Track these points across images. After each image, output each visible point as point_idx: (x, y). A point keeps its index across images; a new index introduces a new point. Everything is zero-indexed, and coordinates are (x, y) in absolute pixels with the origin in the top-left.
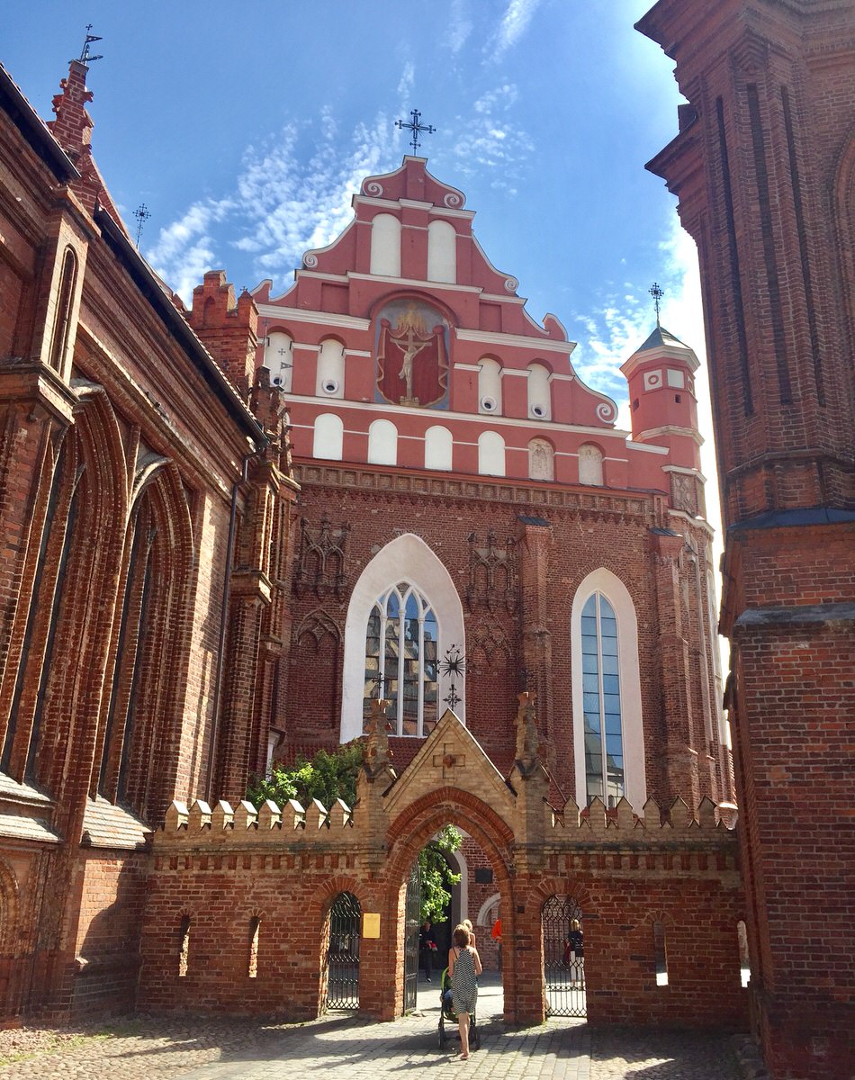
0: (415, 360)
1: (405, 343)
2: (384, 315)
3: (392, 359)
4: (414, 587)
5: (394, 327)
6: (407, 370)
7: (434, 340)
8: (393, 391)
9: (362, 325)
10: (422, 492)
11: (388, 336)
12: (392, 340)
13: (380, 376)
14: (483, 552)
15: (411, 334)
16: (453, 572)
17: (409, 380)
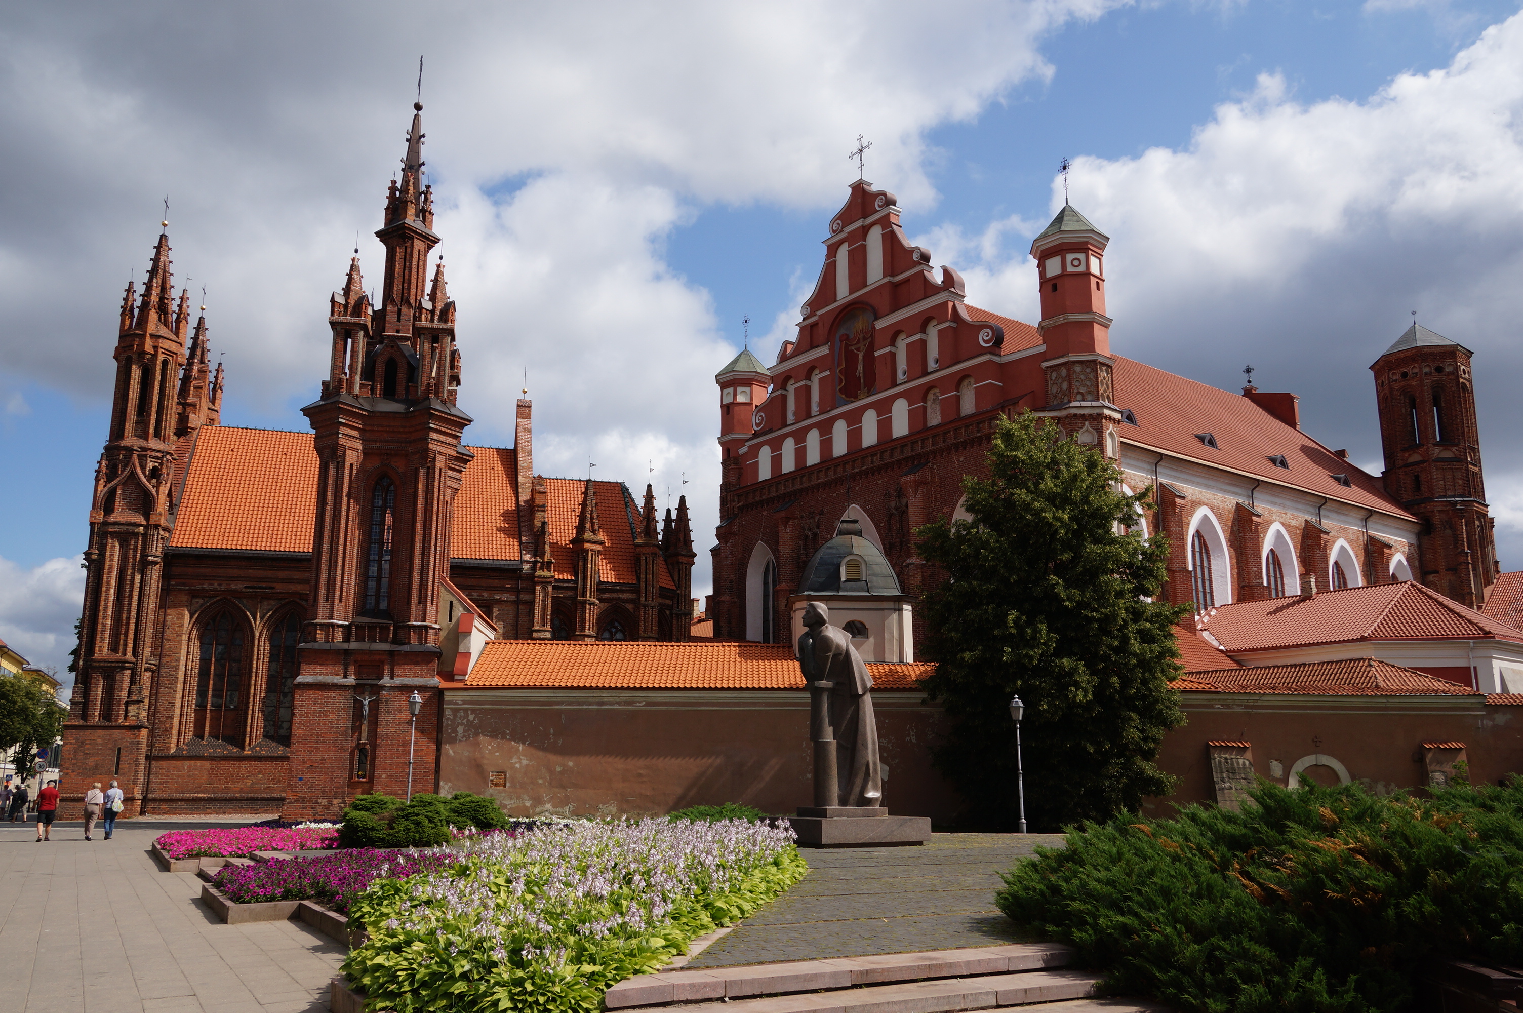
0: (864, 356)
1: (857, 346)
2: (840, 333)
3: (850, 362)
5: (851, 336)
6: (859, 369)
7: (872, 335)
8: (850, 390)
9: (824, 351)
10: (861, 468)
11: (847, 346)
12: (850, 348)
13: (841, 381)
14: (893, 505)
15: (861, 337)
16: (877, 527)
17: (862, 375)
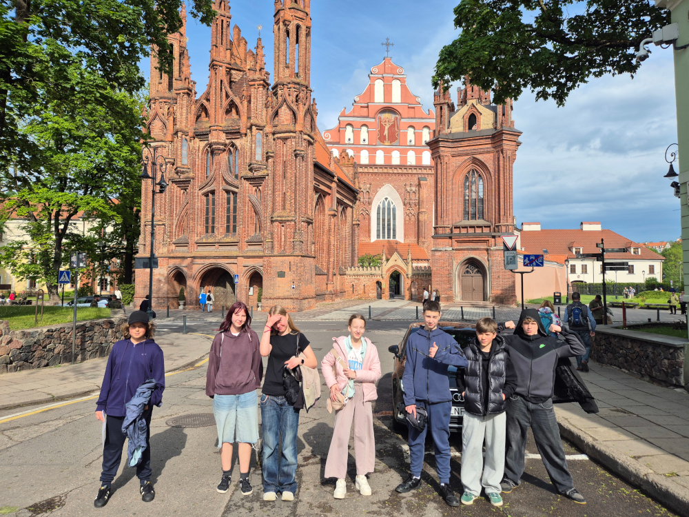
0: (388, 129)
1: (386, 123)
2: (379, 115)
3: (382, 128)
4: (389, 199)
5: (382, 119)
6: (386, 132)
7: (394, 122)
10: (391, 172)
11: (380, 123)
13: (378, 135)
14: (408, 189)
15: (387, 120)
16: (400, 195)
17: (387, 135)
